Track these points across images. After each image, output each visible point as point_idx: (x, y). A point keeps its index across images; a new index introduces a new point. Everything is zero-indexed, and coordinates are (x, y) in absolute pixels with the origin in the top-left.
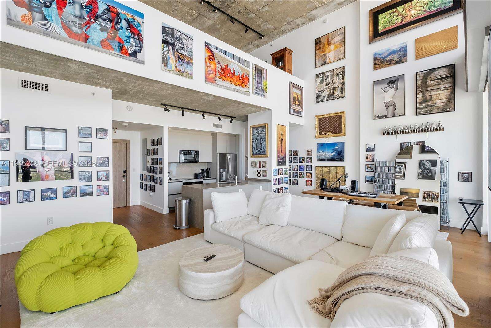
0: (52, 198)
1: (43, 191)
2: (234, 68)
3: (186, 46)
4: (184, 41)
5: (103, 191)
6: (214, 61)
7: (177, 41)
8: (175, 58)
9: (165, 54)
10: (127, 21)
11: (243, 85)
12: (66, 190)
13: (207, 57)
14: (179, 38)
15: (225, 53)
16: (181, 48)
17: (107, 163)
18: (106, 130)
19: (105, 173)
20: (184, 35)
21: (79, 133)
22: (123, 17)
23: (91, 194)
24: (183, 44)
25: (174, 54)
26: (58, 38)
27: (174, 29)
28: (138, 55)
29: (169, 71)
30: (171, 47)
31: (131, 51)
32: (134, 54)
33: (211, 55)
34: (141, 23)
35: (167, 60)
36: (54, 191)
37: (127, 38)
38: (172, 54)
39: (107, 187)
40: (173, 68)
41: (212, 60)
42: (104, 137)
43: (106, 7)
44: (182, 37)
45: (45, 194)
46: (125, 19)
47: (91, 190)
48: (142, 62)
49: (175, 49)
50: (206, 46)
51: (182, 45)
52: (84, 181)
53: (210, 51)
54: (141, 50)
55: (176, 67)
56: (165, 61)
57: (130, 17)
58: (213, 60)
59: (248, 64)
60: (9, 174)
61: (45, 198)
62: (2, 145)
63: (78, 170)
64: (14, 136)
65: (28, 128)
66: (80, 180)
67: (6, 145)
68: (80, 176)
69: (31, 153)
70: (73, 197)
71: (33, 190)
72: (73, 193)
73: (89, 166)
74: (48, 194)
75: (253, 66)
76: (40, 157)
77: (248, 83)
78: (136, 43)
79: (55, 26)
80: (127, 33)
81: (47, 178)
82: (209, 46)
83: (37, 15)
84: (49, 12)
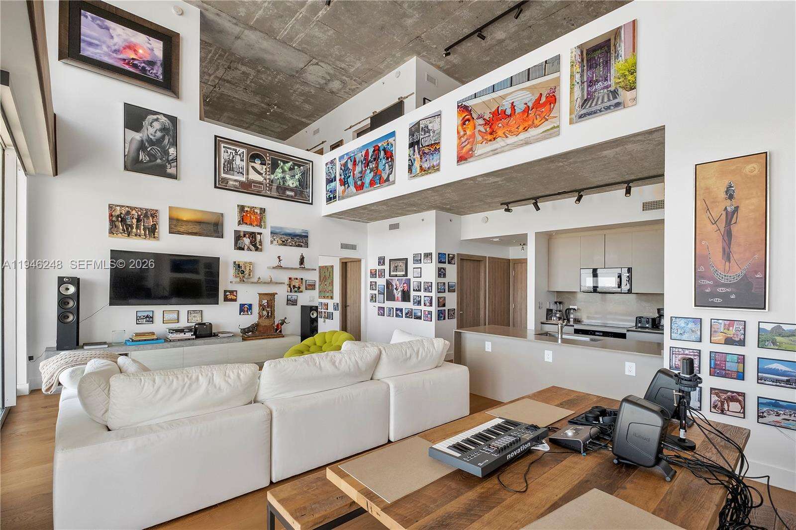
0: (400, 317)
1: (397, 310)
2: (513, 103)
3: (432, 131)
4: (430, 126)
5: (427, 317)
6: (472, 120)
7: (423, 133)
8: (420, 155)
9: (410, 159)
10: (384, 150)
12: (407, 311)
14: (425, 127)
15: (494, 88)
17: (430, 288)
18: (431, 254)
19: (428, 298)
20: (430, 119)
21: (414, 260)
22: (382, 149)
23: (420, 318)
25: (419, 151)
27: (419, 121)
28: (391, 177)
29: (413, 176)
30: (416, 147)
31: (385, 178)
32: (388, 179)
33: (466, 116)
34: (393, 142)
35: (412, 164)
36: (401, 310)
37: (383, 167)
38: (417, 153)
39: (430, 313)
40: (418, 169)
41: (467, 122)
42: (429, 261)
43: (373, 149)
44: (428, 122)
45: (397, 312)
47: (420, 314)
51: (427, 135)
52: (416, 304)
53: (465, 108)
54: (392, 171)
55: (421, 166)
56: (410, 168)
57: (386, 144)
58: (469, 121)
59: (556, 63)
60: (384, 294)
61: (397, 315)
62: (382, 274)
63: (413, 294)
64: (386, 267)
65: (390, 260)
66: (414, 303)
67: (383, 274)
68: (414, 299)
69: (392, 279)
70: (410, 318)
71: (393, 308)
72: (410, 314)
73: (420, 290)
74: (398, 312)
75: (573, 54)
76: (395, 282)
77: (553, 109)
78: (389, 166)
79: (352, 188)
80: (384, 161)
81: (398, 299)
82: (463, 103)
83: (347, 186)
84: (351, 180)
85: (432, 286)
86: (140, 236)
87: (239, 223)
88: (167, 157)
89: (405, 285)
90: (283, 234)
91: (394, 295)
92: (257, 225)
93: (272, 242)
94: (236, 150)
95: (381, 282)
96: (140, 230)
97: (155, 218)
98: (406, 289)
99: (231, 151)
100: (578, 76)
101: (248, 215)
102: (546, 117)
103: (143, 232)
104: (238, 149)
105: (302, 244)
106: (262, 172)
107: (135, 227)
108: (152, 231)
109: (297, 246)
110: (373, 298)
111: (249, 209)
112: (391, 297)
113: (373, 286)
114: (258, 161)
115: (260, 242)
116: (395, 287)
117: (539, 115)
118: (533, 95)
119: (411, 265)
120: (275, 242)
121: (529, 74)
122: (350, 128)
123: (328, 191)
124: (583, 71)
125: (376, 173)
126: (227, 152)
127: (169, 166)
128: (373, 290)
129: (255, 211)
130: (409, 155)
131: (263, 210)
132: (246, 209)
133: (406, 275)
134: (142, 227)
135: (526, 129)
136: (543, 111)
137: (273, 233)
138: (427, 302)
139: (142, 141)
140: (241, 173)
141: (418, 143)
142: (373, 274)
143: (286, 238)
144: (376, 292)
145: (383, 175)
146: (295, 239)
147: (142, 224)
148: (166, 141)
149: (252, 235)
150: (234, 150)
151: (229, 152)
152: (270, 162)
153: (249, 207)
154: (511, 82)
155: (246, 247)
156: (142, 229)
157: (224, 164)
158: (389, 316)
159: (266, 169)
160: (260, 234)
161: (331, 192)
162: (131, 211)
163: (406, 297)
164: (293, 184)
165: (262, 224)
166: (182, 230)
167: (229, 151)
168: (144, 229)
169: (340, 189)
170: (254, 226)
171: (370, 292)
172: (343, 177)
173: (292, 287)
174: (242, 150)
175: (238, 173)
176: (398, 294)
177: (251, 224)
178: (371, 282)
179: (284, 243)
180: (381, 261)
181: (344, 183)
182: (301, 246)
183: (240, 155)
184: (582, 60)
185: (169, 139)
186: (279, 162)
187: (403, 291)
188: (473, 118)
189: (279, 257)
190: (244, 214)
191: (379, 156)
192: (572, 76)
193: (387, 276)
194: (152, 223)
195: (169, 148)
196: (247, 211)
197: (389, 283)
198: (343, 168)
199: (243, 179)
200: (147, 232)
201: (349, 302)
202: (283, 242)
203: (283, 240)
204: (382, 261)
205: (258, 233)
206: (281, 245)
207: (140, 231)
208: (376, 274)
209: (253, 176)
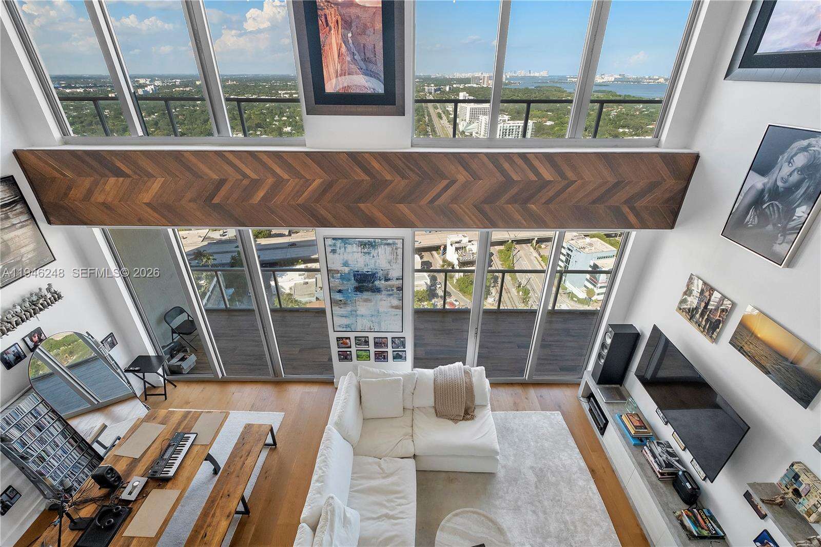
86: (699, 326)
88: (785, 222)
96: (703, 318)
97: (724, 313)
103: (704, 323)
107: (699, 313)
108: (712, 328)
127: (780, 238)
134: (706, 317)
139: (763, 191)
147: (708, 313)
148: (801, 191)
156: (705, 319)
162: (705, 291)
166: (746, 348)
168: (707, 320)
185: (808, 187)
194: (717, 318)
195: (799, 206)
200: (708, 325)
207: (702, 321)
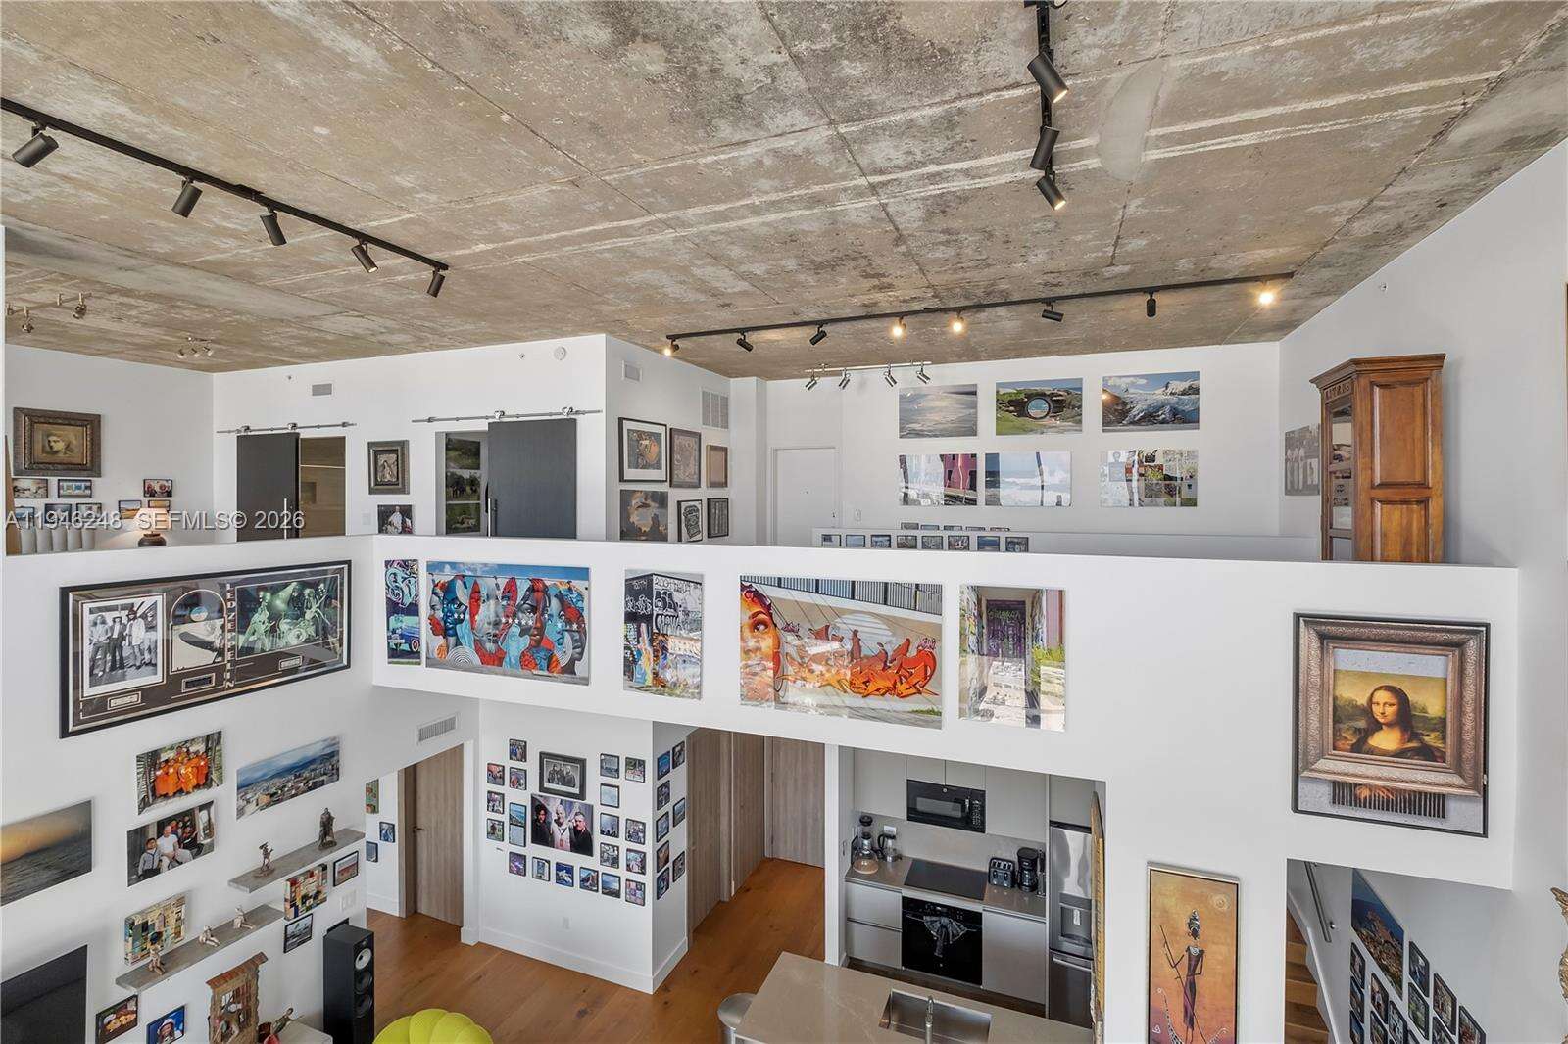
0: (566, 883)
1: (560, 867)
2: (855, 632)
3: (682, 609)
4: (678, 597)
5: (634, 894)
6: (772, 626)
7: (659, 604)
8: (655, 651)
9: (629, 649)
10: (560, 597)
11: (902, 688)
12: (584, 874)
13: (747, 620)
14: (665, 593)
15: (817, 586)
16: (669, 620)
17: (641, 835)
18: (642, 763)
19: (637, 856)
20: (676, 581)
21: (601, 767)
22: (552, 592)
23: (617, 894)
24: (674, 606)
25: (651, 641)
26: (469, 668)
27: (651, 575)
28: (579, 667)
29: (638, 688)
30: (643, 626)
31: (564, 662)
32: (570, 669)
33: (761, 613)
34: (585, 593)
35: (635, 662)
36: (571, 870)
37: (559, 636)
38: (647, 642)
39: (641, 886)
40: (649, 677)
41: (762, 627)
42: (637, 778)
43: (528, 584)
44: (672, 588)
45: (560, 873)
46: (556, 596)
47: (616, 886)
48: (585, 681)
49: (654, 627)
50: (743, 587)
51: (671, 612)
52: (607, 863)
53: (758, 598)
54: (581, 654)
55: (656, 674)
56: (630, 666)
57: (563, 588)
58: (767, 626)
59: (935, 597)
60: (525, 827)
61: (559, 880)
62: (518, 780)
63: (598, 839)
64: (532, 766)
65: (543, 755)
66: (603, 861)
67: (522, 781)
68: (602, 853)
69: (545, 798)
70: (591, 890)
71: (548, 862)
72: (589, 882)
73: (616, 835)
74: (563, 873)
75: (966, 596)
76: (554, 805)
77: (931, 676)
78: (574, 641)
79: (468, 651)
80: (559, 625)
81: (562, 845)
82: (753, 585)
83: (452, 639)
84: (463, 629)
85: (644, 833)
87: (144, 804)
89: (580, 817)
90: (272, 777)
91: (552, 835)
92: (197, 787)
93: (241, 812)
94: (131, 608)
95: (519, 798)
98: (582, 827)
99: (115, 614)
100: (972, 639)
101: (171, 770)
102: (918, 685)
104: (137, 602)
105: (322, 778)
106: (209, 639)
109: (310, 789)
110: (494, 831)
111: (171, 755)
112: (542, 836)
113: (494, 801)
114: (198, 614)
115: (209, 828)
116: (554, 816)
117: (906, 678)
118: (894, 634)
119: (594, 777)
120: (252, 807)
121: (886, 593)
122: (430, 420)
123: (394, 632)
124: (981, 634)
125: (539, 642)
126: (104, 622)
128: (497, 811)
129: (192, 750)
130: (626, 636)
131: (213, 740)
132: (164, 757)
133: (582, 796)
135: (882, 692)
136: (912, 674)
137: (242, 787)
138: (632, 863)
140: (149, 664)
141: (648, 618)
142: (495, 775)
143: (280, 782)
144: (505, 818)
145: (558, 654)
146: (306, 774)
149: (185, 819)
150: (123, 608)
151: (108, 621)
152: (235, 604)
153: (172, 748)
154: (852, 590)
155: (166, 861)
157: (93, 661)
158: (539, 877)
159: (223, 627)
160: (207, 806)
161: (402, 636)
163: (581, 842)
164: (298, 636)
165: (214, 776)
167: (109, 616)
169: (429, 641)
170: (188, 793)
171: (486, 814)
172: (440, 614)
173: (298, 903)
174: (148, 601)
175: (139, 667)
176: (561, 834)
177: (180, 792)
178: (489, 792)
179: (275, 799)
180: (518, 750)
181: (444, 628)
182: (323, 784)
183: (144, 616)
184: (980, 615)
186: (261, 593)
187: (575, 831)
188: (776, 626)
189: (263, 847)
190: (158, 773)
191: (545, 606)
192: (963, 635)
193: (533, 787)
196: (167, 761)
197: (538, 807)
198: (441, 594)
199: (157, 678)
201: (422, 822)
202: (272, 796)
203: (274, 790)
204: (519, 752)
205: (202, 808)
206: (268, 805)
208: (502, 777)
209: (187, 658)
